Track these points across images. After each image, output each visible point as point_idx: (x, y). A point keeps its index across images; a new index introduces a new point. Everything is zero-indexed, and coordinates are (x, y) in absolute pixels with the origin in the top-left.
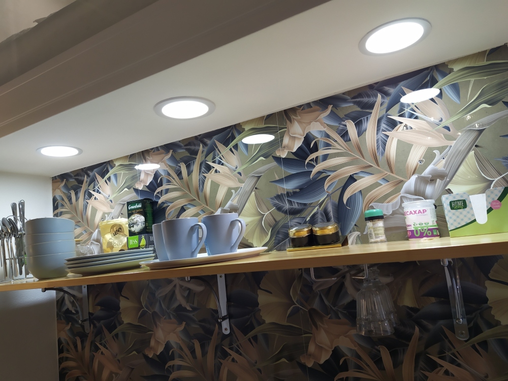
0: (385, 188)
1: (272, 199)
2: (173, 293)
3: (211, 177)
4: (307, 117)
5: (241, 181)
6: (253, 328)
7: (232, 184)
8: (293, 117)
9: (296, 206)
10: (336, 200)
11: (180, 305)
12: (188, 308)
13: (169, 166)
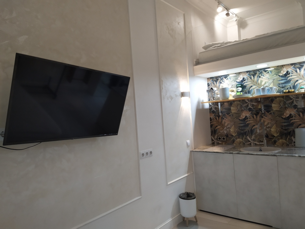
1: (277, 84)
2: (248, 105)
3: (260, 79)
4: (287, 67)
5: (269, 80)
6: (270, 111)
7: (266, 81)
8: (284, 67)
9: (283, 86)
10: (293, 85)
11: (250, 108)
12: (252, 108)
13: (248, 76)
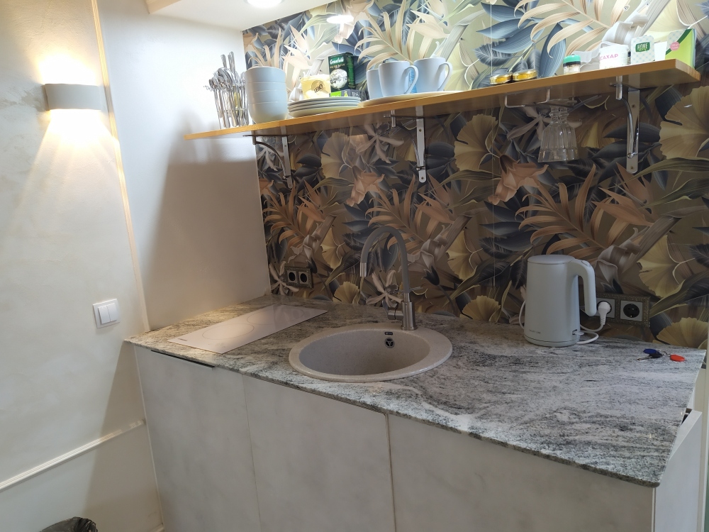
0: (589, 36)
1: (477, 50)
2: (373, 148)
3: (415, 27)
5: (447, 32)
6: (447, 175)
7: (437, 35)
9: (500, 57)
11: (380, 159)
12: (388, 162)
13: (371, 16)
